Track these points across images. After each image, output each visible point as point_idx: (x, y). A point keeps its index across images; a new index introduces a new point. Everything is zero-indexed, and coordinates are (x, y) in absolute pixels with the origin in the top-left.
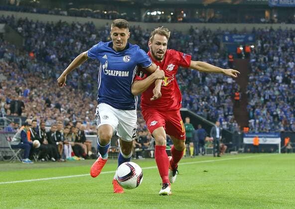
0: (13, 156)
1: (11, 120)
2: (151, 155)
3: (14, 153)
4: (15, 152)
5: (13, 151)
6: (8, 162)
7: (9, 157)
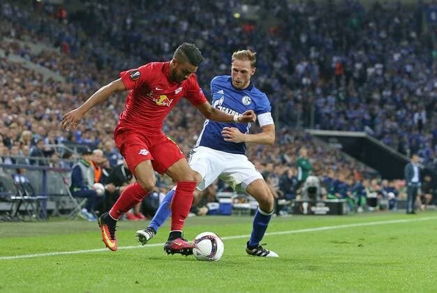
0: (74, 209)
1: (73, 149)
2: (303, 209)
3: (76, 203)
4: (79, 202)
5: (74, 200)
6: (67, 219)
7: (69, 211)
